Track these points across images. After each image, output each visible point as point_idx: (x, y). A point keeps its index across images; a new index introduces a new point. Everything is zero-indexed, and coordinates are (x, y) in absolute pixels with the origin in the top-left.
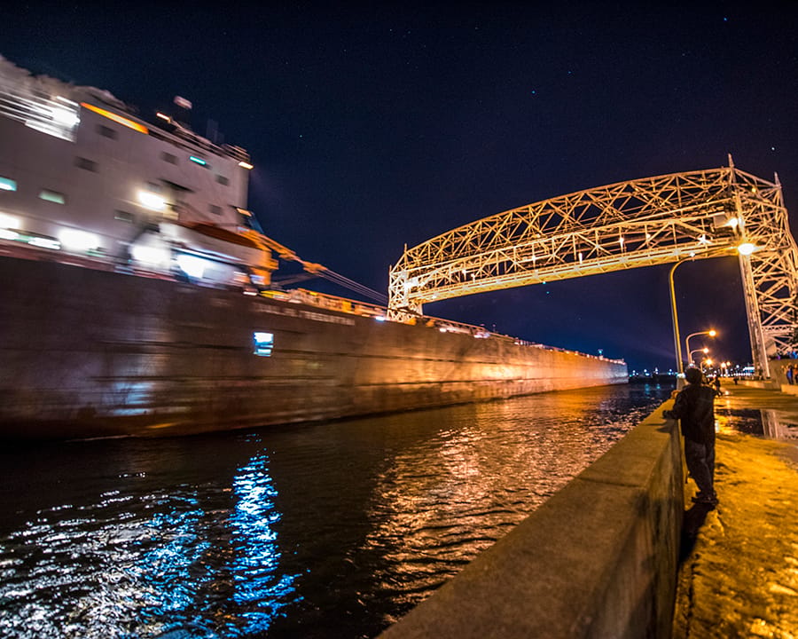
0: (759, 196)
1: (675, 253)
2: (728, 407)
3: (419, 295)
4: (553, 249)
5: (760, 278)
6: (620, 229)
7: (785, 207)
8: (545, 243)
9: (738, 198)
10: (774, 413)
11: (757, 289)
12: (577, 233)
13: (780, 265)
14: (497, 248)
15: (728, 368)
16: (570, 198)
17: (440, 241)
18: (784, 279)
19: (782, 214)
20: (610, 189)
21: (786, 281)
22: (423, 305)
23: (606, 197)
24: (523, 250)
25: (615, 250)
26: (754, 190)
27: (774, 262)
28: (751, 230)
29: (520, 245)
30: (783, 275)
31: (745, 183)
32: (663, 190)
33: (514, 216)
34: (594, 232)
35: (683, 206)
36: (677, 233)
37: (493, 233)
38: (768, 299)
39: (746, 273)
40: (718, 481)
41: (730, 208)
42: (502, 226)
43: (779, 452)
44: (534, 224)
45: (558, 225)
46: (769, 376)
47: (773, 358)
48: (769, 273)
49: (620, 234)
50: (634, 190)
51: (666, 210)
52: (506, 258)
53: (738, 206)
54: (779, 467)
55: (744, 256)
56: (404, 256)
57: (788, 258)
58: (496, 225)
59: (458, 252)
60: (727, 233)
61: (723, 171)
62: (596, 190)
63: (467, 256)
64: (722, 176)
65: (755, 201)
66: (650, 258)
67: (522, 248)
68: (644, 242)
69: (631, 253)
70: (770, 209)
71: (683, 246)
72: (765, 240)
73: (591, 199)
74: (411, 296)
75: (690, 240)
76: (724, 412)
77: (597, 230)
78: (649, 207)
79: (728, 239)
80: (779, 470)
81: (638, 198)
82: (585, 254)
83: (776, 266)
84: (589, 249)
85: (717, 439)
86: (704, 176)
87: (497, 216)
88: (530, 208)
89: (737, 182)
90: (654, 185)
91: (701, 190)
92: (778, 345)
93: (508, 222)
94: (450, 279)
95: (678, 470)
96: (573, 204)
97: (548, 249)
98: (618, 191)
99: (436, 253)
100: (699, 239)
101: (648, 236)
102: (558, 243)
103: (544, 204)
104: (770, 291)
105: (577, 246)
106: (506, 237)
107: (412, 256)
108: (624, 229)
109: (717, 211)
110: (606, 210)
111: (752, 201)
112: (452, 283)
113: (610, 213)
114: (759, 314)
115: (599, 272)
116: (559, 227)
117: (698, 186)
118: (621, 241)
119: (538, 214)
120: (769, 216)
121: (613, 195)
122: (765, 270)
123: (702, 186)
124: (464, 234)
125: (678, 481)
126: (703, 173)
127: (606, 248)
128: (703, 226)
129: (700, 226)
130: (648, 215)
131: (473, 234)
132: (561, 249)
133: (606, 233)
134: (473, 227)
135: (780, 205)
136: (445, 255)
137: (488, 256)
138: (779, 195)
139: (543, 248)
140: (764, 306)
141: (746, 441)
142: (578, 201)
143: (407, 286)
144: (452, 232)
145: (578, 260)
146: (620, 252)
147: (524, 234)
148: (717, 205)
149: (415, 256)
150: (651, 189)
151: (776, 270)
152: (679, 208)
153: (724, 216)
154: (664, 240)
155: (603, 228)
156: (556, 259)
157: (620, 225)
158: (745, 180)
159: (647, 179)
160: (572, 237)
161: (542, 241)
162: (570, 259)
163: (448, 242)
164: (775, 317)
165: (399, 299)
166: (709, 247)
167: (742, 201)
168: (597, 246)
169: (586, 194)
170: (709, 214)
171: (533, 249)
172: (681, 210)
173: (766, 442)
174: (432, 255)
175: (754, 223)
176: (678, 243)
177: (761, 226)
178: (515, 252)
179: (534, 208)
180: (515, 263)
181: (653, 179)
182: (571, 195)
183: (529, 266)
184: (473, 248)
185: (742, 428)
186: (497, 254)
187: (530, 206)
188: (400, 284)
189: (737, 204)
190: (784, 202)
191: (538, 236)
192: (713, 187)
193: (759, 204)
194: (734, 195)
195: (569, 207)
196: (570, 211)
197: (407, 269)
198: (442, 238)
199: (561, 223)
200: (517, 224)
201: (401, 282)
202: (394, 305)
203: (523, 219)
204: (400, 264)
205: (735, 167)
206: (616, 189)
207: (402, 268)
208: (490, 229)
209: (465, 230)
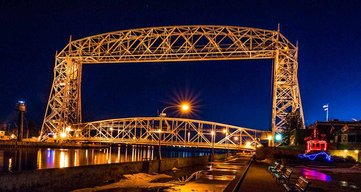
0: (288, 52)
5: (280, 99)
7: (298, 61)
9: (278, 51)
11: (277, 106)
16: (191, 28)
20: (215, 28)
21: (291, 103)
23: (212, 33)
26: (286, 48)
30: (291, 100)
32: (243, 36)
33: (154, 32)
35: (252, 50)
37: (138, 42)
38: (282, 112)
39: (274, 96)
41: (274, 56)
42: (146, 37)
44: (166, 41)
45: (181, 46)
48: (284, 98)
50: (228, 33)
53: (277, 56)
56: (69, 45)
57: (294, 90)
58: (141, 36)
59: (111, 51)
61: (275, 33)
62: (207, 27)
64: (274, 35)
65: (286, 55)
70: (291, 61)
72: (286, 79)
73: (203, 32)
81: (230, 38)
83: (288, 94)
86: (264, 33)
87: (143, 29)
90: (239, 32)
91: (262, 41)
93: (150, 35)
96: (193, 33)
98: (219, 30)
99: (95, 47)
103: (175, 28)
104: (283, 108)
106: (147, 47)
107: (75, 46)
110: (211, 42)
111: (284, 55)
114: (275, 120)
116: (182, 47)
119: (170, 34)
120: (290, 65)
121: (216, 33)
122: (283, 95)
123: (262, 39)
124: (118, 37)
126: (265, 31)
130: (233, 51)
131: (124, 39)
134: (125, 33)
135: (296, 60)
136: (101, 51)
138: (296, 55)
142: (196, 31)
144: (109, 34)
149: (78, 46)
150: (237, 34)
151: (288, 96)
152: (250, 50)
158: (284, 41)
159: (236, 27)
163: (105, 41)
164: (283, 122)
165: (63, 79)
167: (280, 54)
169: (200, 28)
172: (251, 52)
174: (92, 48)
177: (286, 70)
179: (168, 29)
182: (192, 26)
187: (165, 28)
188: (64, 67)
189: (277, 54)
190: (298, 59)
192: (268, 41)
193: (287, 57)
194: (276, 49)
195: (190, 34)
196: (190, 37)
197: (71, 56)
198: (100, 37)
199: (184, 45)
200: (156, 38)
201: (65, 65)
202: (58, 83)
203: (160, 35)
204: (65, 51)
205: (280, 32)
206: (218, 29)
207: (67, 55)
208: (136, 38)
209: (119, 34)
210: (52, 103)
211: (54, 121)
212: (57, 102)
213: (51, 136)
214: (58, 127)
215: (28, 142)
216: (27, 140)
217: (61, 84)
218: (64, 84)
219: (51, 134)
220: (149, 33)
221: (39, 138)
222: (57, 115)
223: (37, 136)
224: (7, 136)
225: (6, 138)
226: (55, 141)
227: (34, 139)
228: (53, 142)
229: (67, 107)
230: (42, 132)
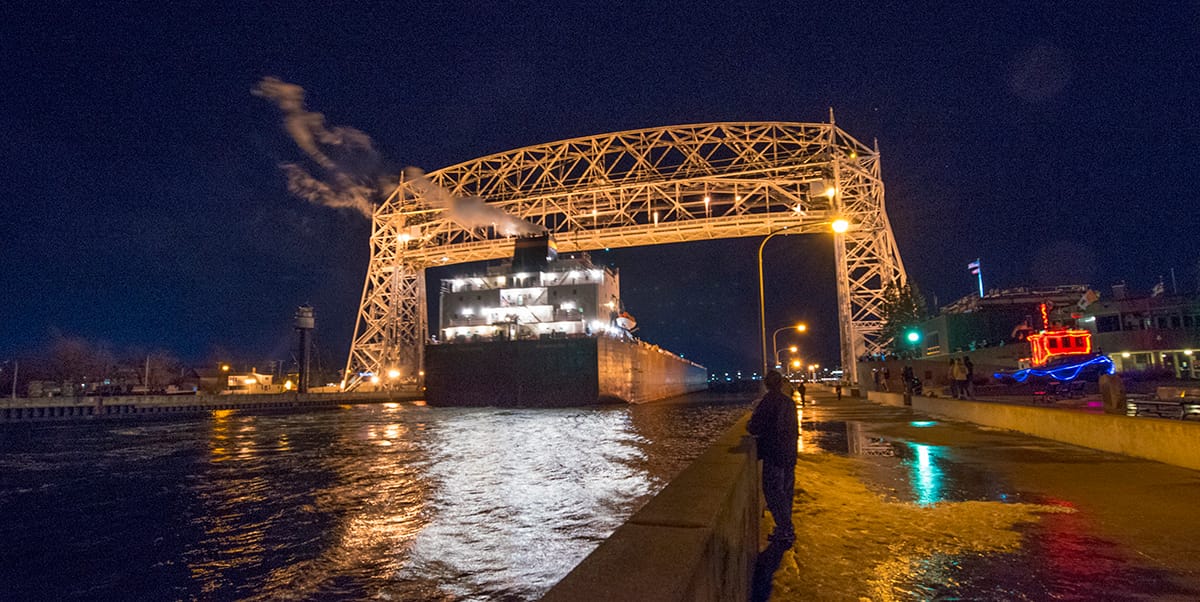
0: (857, 164)
1: (766, 224)
2: (814, 419)
3: (421, 253)
4: (621, 202)
5: (853, 262)
6: (706, 184)
7: (883, 180)
8: (612, 194)
9: (837, 162)
10: (859, 425)
11: (850, 276)
12: (653, 185)
13: (873, 250)
14: (545, 193)
15: (816, 371)
16: (646, 134)
17: (459, 172)
18: (877, 265)
19: (878, 188)
20: (697, 130)
21: (879, 269)
22: (427, 269)
23: (691, 139)
24: (581, 200)
25: (698, 213)
26: (853, 156)
27: (870, 243)
28: (848, 204)
29: (577, 192)
30: (876, 261)
31: (845, 145)
32: (758, 140)
33: (571, 149)
34: (674, 186)
35: (779, 166)
36: (770, 198)
37: (540, 170)
38: (860, 289)
39: (840, 256)
40: (797, 511)
41: (828, 174)
42: (554, 160)
43: (861, 472)
44: (597, 164)
45: (630, 170)
46: (856, 381)
47: (861, 360)
48: (863, 258)
49: (706, 192)
50: (725, 136)
51: (760, 167)
52: (558, 209)
53: (836, 173)
54: (860, 490)
55: (839, 235)
56: (399, 189)
57: (881, 241)
58: (545, 159)
59: (485, 193)
60: (822, 204)
61: (824, 128)
62: (679, 128)
63: (500, 200)
64: (822, 133)
65: (854, 169)
66: (738, 227)
67: (579, 196)
68: (732, 205)
69: (716, 219)
70: (867, 181)
71: (776, 216)
72: (860, 218)
73: (672, 140)
74: (408, 254)
75: (782, 209)
76: (808, 426)
77: (678, 182)
78: (742, 160)
79: (823, 212)
80: (860, 493)
81: (729, 146)
82: (662, 213)
83: (869, 249)
84: (667, 208)
85: (798, 460)
86: (803, 130)
87: (547, 146)
88: (594, 141)
89: (837, 143)
90: (748, 133)
91: (800, 147)
92: (867, 344)
93: (562, 156)
94: (472, 234)
95: (754, 502)
96: (651, 143)
97: (615, 203)
98: (706, 133)
99: (451, 189)
100: (794, 209)
101: (738, 198)
102: (628, 195)
103: (613, 137)
104: (863, 280)
105: (652, 201)
106: (559, 179)
107: (412, 191)
108: (711, 186)
109: (814, 177)
110: (690, 157)
111: (851, 169)
112: (475, 239)
113: (695, 162)
114: (850, 306)
115: (678, 241)
116: (630, 173)
117: (796, 142)
118: (707, 201)
119: (603, 151)
120: (866, 189)
121: (700, 139)
122: (859, 254)
123: (800, 143)
124: (497, 166)
125: (754, 516)
126: (803, 125)
127: (688, 209)
128: (799, 193)
129: (795, 193)
130: (739, 170)
131: (510, 168)
132: (632, 204)
133: (690, 189)
134: (511, 156)
135: (877, 178)
136: (465, 196)
137: (530, 204)
138: (877, 166)
139: (607, 200)
140: (857, 296)
141: (828, 461)
142: (656, 140)
143: (403, 238)
144: (479, 162)
145: (652, 222)
146: (704, 216)
147: (583, 177)
148: (816, 169)
149: (417, 191)
150: (744, 137)
151: (870, 255)
152: (774, 167)
153: (821, 182)
154: (756, 205)
155: (685, 182)
156: (625, 218)
157: (706, 180)
158: (845, 142)
159: (740, 124)
160: (648, 188)
161: (608, 190)
162: (642, 219)
163: (472, 176)
164: (866, 311)
165: (389, 258)
166: (804, 220)
167: (841, 168)
168: (678, 205)
169: (666, 132)
170: (806, 178)
171: (595, 199)
172: (777, 170)
173: (849, 460)
175: (852, 196)
176: (771, 212)
177: (858, 200)
178: (569, 202)
179: (599, 141)
180: (569, 217)
181: (747, 124)
182: (648, 130)
183: (588, 224)
184: (509, 189)
185: (825, 444)
186: (544, 202)
187: (593, 138)
188: (390, 234)
189: (835, 170)
190: (882, 175)
191: (603, 182)
192: (811, 146)
193: (858, 173)
194: (833, 159)
195: (645, 147)
196: (646, 153)
197: (403, 211)
198: (462, 169)
199: (634, 168)
200: (574, 162)
201: (392, 231)
202: (379, 267)
203: (583, 155)
204: (391, 202)
205: (836, 124)
206: (704, 131)
207: (394, 209)
208: (535, 164)
209: (499, 160)
210: (367, 309)
211: (372, 346)
212: (377, 306)
213: (365, 379)
214: (381, 358)
215: (320, 394)
216: (319, 390)
217: (386, 269)
218: (390, 269)
219: (365, 374)
220: (560, 153)
221: (343, 384)
222: (379, 334)
223: (338, 381)
224: (276, 386)
225: (274, 389)
226: (376, 388)
227: (331, 387)
228: (372, 390)
229: (398, 315)
230: (348, 371)
